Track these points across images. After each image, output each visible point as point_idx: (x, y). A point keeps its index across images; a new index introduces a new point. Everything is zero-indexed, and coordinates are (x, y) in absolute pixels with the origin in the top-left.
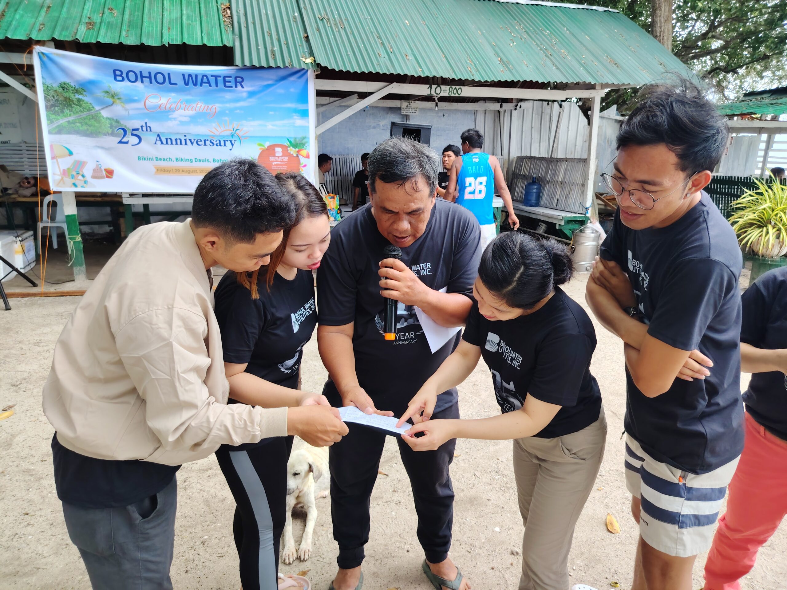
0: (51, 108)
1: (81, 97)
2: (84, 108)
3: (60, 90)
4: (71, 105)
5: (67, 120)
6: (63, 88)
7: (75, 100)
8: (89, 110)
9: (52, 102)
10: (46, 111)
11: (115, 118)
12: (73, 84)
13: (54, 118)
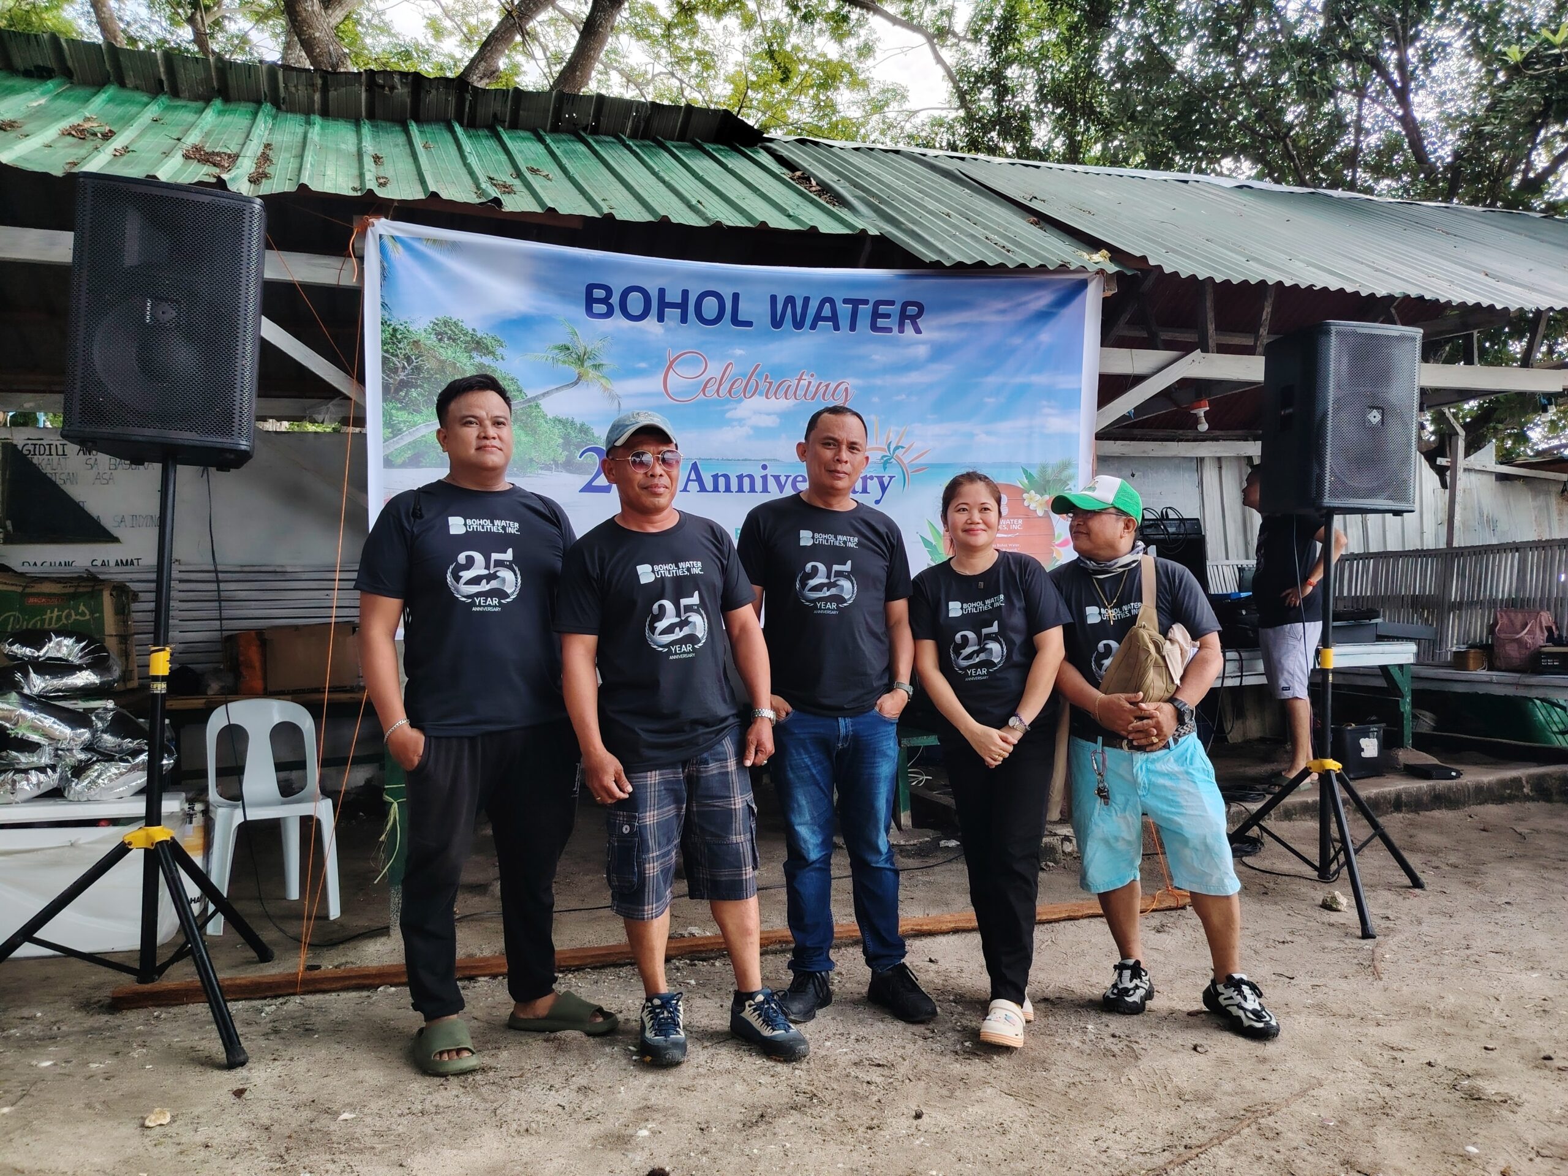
0: (397, 391)
1: (487, 360)
3: (431, 341)
9: (402, 376)
10: (385, 400)
11: (578, 421)
12: (468, 326)
13: (405, 422)
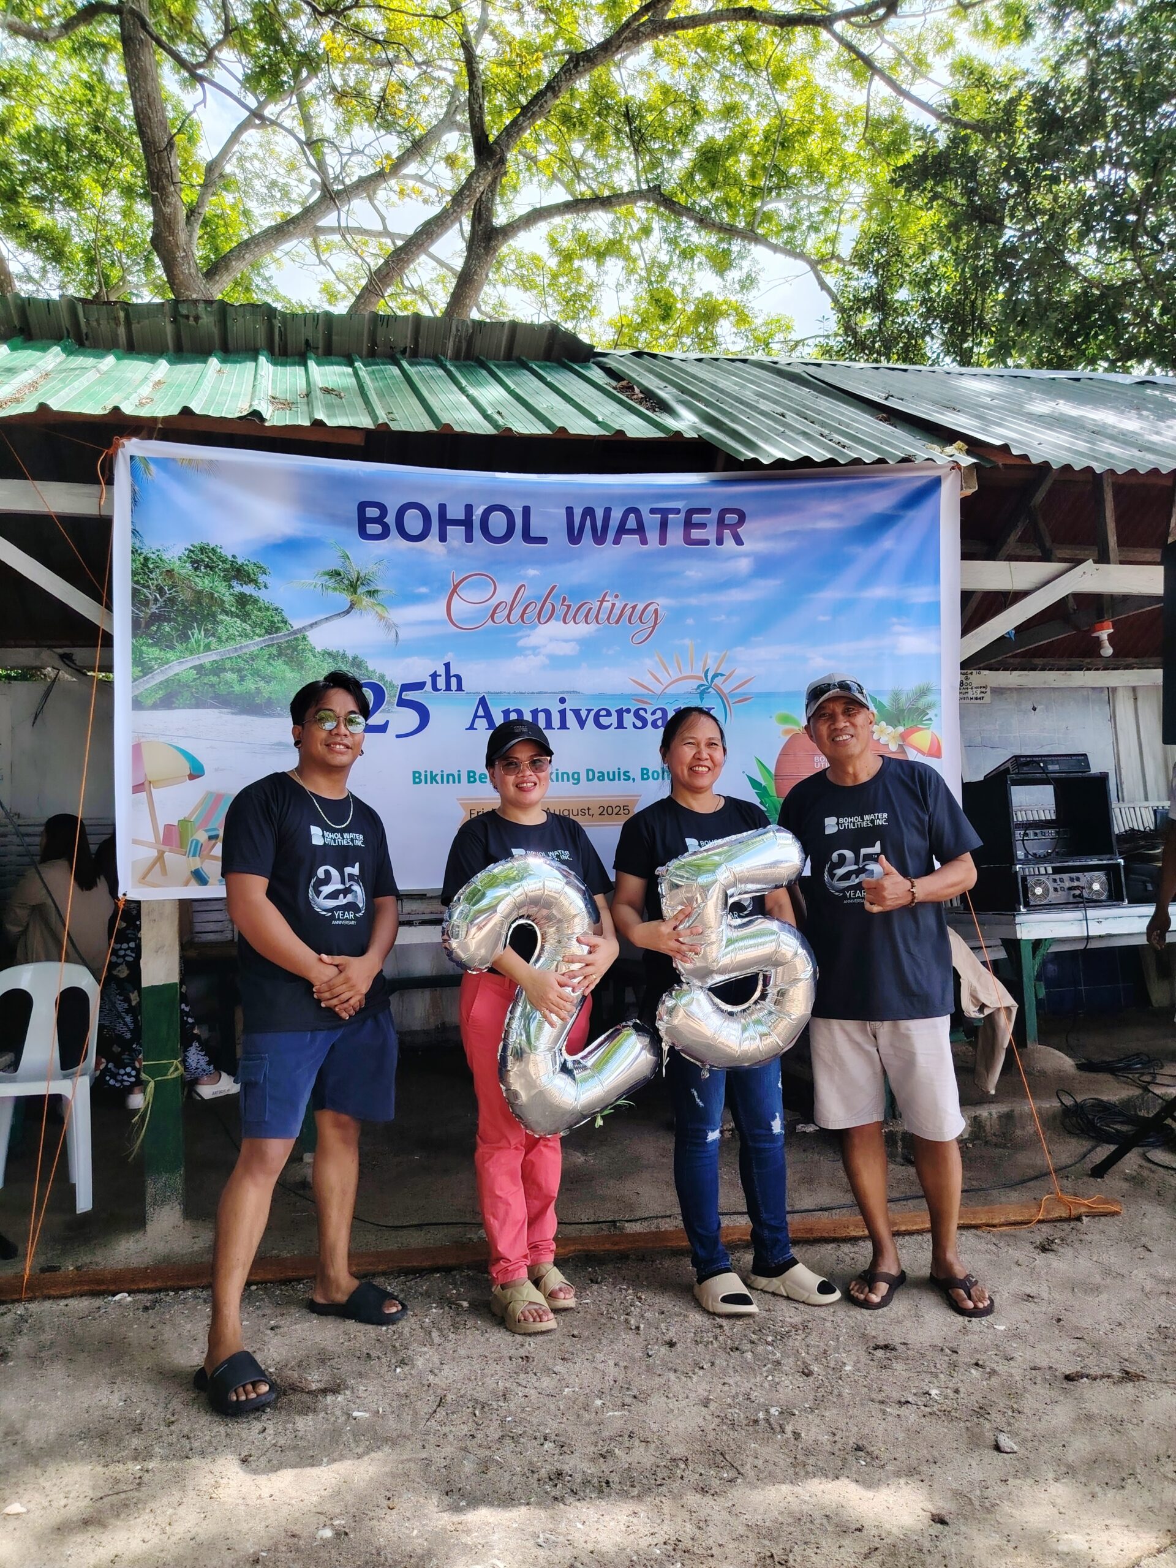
0: (148, 626)
1: (248, 589)
2: (254, 625)
3: (187, 569)
4: (214, 616)
5: (197, 663)
6: (196, 564)
7: (229, 600)
8: (272, 629)
9: (154, 609)
10: (134, 635)
11: (350, 654)
12: (227, 553)
13: (156, 659)
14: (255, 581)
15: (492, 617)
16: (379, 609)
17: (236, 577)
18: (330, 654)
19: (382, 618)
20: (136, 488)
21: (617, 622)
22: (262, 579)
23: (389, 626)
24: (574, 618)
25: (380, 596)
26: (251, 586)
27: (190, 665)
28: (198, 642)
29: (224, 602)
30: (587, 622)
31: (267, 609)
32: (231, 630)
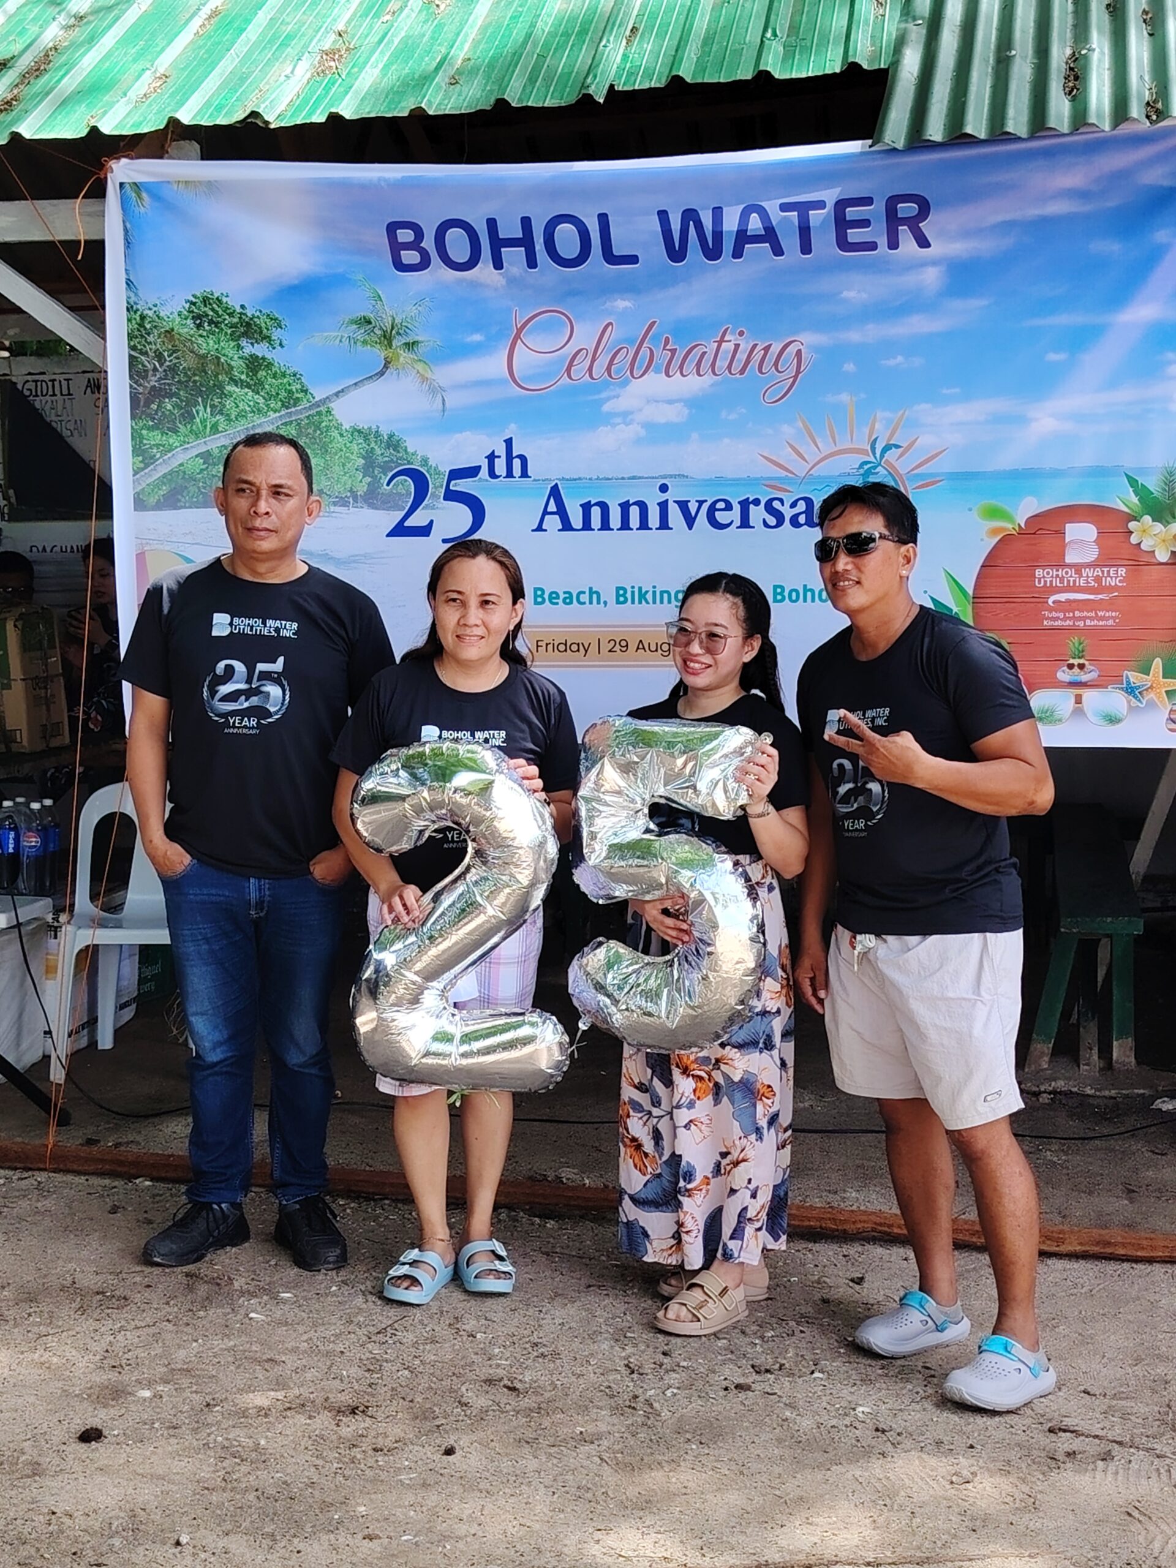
0: (147, 404)
1: (260, 350)
2: (269, 397)
3: (188, 328)
4: (221, 387)
5: (204, 449)
6: (199, 319)
7: (237, 363)
8: (290, 401)
9: (153, 381)
10: (133, 417)
11: (385, 432)
12: (234, 303)
13: (158, 446)
14: (268, 338)
15: (568, 370)
16: (420, 367)
17: (245, 334)
18: (359, 432)
19: (424, 379)
20: (128, 226)
21: (742, 372)
22: (276, 334)
23: (434, 390)
24: (681, 368)
25: (421, 349)
26: (265, 345)
27: (195, 452)
28: (203, 421)
29: (231, 368)
30: (699, 375)
31: (284, 375)
32: (241, 405)
